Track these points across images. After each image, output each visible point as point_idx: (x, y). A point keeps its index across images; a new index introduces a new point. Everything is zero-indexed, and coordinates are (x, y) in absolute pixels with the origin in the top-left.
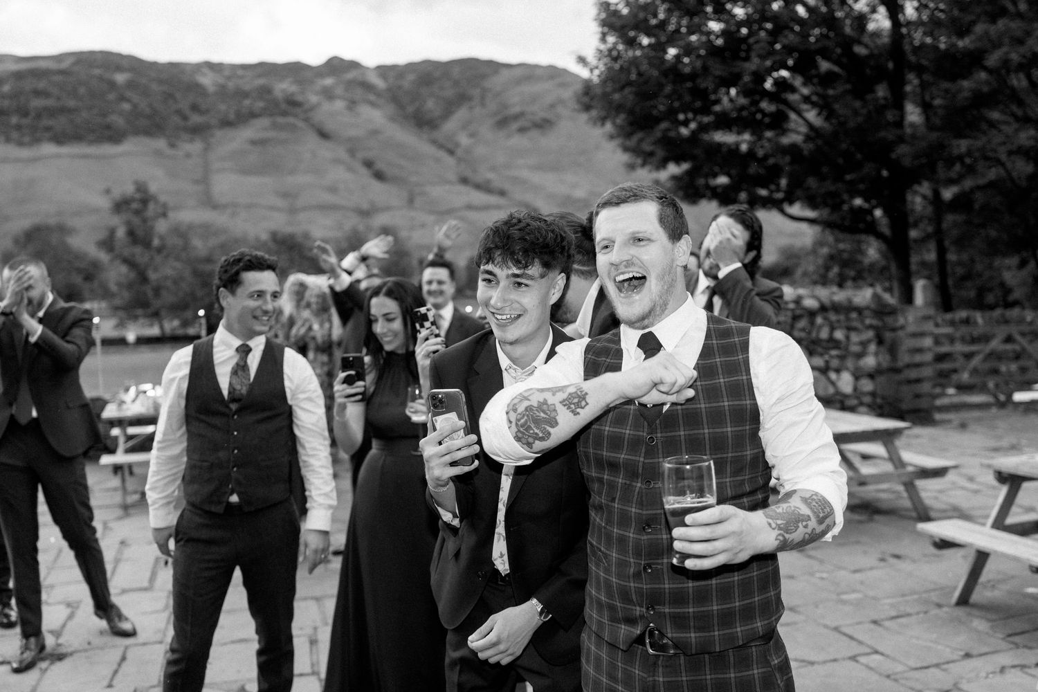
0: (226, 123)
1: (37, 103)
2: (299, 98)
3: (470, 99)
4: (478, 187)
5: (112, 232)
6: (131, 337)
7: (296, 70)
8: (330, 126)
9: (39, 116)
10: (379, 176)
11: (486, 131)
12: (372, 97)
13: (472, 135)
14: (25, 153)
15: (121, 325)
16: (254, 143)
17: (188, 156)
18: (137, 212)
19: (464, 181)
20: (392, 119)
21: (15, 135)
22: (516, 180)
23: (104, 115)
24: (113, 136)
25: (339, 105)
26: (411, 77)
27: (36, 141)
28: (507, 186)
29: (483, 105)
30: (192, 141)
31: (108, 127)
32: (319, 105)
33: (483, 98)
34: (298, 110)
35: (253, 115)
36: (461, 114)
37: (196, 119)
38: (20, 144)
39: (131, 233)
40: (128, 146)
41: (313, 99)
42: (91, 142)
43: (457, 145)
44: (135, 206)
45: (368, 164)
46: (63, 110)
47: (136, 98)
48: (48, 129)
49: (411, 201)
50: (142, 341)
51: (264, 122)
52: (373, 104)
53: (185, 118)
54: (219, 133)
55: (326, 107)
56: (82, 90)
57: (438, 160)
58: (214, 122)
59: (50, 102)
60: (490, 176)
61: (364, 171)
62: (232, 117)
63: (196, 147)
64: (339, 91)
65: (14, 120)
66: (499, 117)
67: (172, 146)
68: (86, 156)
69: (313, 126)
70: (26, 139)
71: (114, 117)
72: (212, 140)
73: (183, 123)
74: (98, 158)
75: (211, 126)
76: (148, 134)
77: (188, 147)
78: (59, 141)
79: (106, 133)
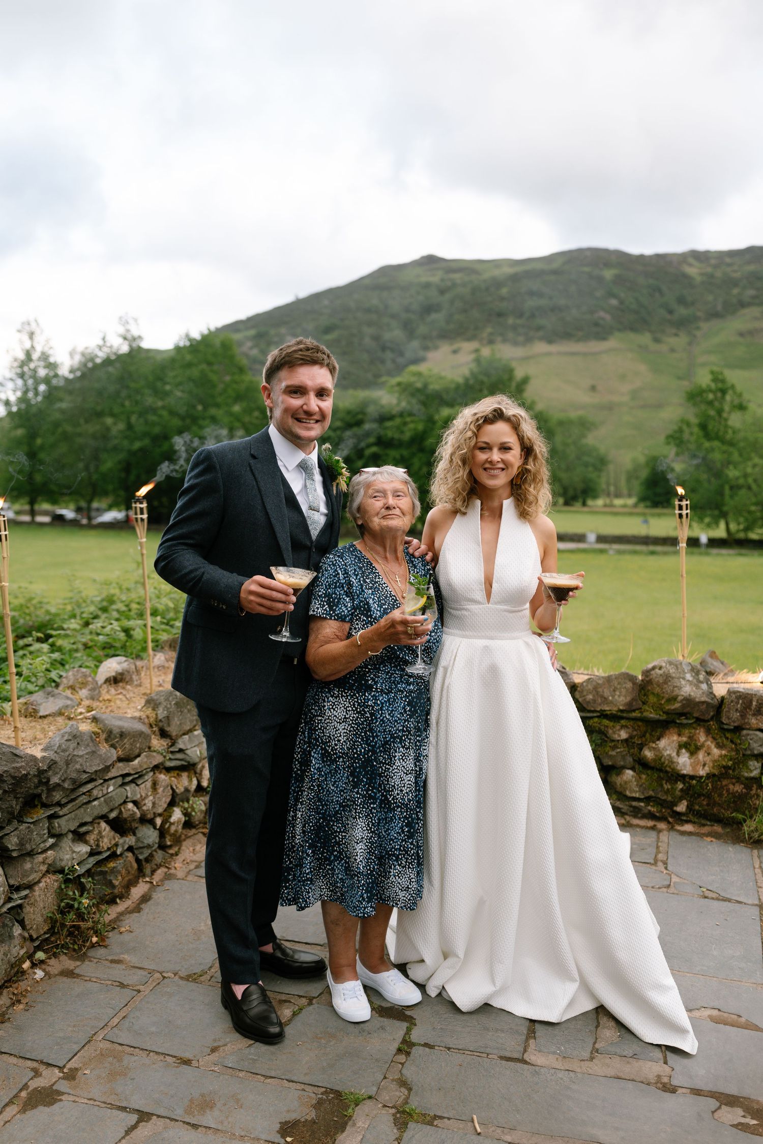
0: (714, 315)
1: (532, 303)
9: (533, 316)
14: (519, 352)
16: (741, 335)
17: (672, 350)
18: (710, 403)
21: (510, 335)
23: (593, 312)
24: (600, 332)
27: (529, 340)
30: (676, 335)
31: (596, 324)
35: (742, 305)
37: (682, 311)
38: (516, 344)
39: (705, 427)
40: (612, 343)
42: (579, 340)
46: (553, 309)
47: (622, 295)
48: (539, 328)
50: (714, 543)
51: (755, 311)
53: (671, 312)
54: (704, 326)
56: (573, 289)
58: (699, 314)
59: (543, 302)
62: (719, 308)
63: (680, 341)
65: (510, 321)
67: (657, 340)
68: (573, 354)
70: (521, 339)
71: (602, 314)
72: (698, 333)
73: (668, 317)
74: (585, 354)
75: (696, 319)
76: (633, 329)
77: (673, 341)
78: (550, 342)
79: (595, 329)
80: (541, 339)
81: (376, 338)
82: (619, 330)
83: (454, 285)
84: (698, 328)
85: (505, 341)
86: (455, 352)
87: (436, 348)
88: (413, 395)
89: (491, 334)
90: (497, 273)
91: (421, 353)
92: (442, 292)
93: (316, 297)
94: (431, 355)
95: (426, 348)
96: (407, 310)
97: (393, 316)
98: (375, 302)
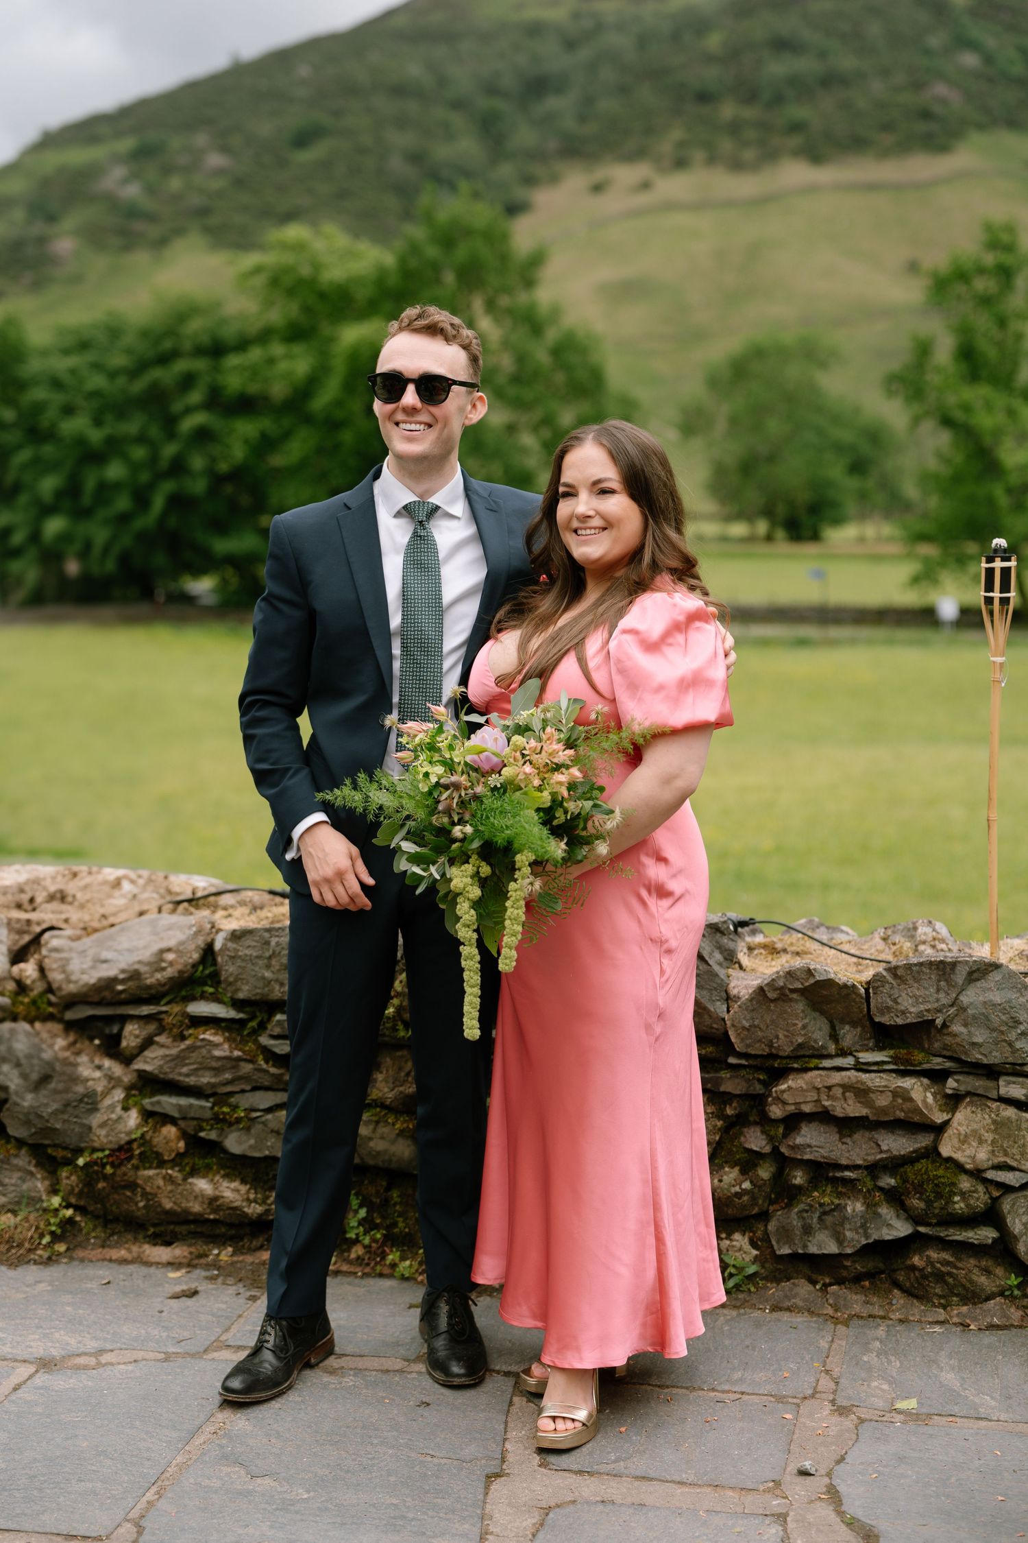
1: (778, 68)
5: (924, 350)
6: (948, 609)
9: (778, 100)
14: (745, 186)
15: (926, 576)
18: (986, 301)
21: (726, 145)
23: (918, 86)
24: (933, 132)
27: (770, 156)
31: (925, 115)
38: (737, 166)
39: (968, 355)
40: (963, 158)
42: (885, 154)
44: (982, 285)
46: (830, 80)
47: (992, 39)
48: (796, 127)
56: (874, 29)
59: (804, 65)
65: (728, 110)
68: (871, 187)
70: (749, 155)
71: (941, 89)
74: (897, 188)
78: (814, 155)
79: (921, 127)
80: (798, 152)
81: (416, 158)
82: (981, 127)
83: (600, 26)
85: (712, 159)
86: (598, 188)
87: (554, 179)
88: (291, 292)
89: (681, 145)
91: (519, 193)
92: (570, 44)
94: (542, 197)
95: (530, 181)
96: (492, 90)
97: (458, 105)
98: (414, 70)
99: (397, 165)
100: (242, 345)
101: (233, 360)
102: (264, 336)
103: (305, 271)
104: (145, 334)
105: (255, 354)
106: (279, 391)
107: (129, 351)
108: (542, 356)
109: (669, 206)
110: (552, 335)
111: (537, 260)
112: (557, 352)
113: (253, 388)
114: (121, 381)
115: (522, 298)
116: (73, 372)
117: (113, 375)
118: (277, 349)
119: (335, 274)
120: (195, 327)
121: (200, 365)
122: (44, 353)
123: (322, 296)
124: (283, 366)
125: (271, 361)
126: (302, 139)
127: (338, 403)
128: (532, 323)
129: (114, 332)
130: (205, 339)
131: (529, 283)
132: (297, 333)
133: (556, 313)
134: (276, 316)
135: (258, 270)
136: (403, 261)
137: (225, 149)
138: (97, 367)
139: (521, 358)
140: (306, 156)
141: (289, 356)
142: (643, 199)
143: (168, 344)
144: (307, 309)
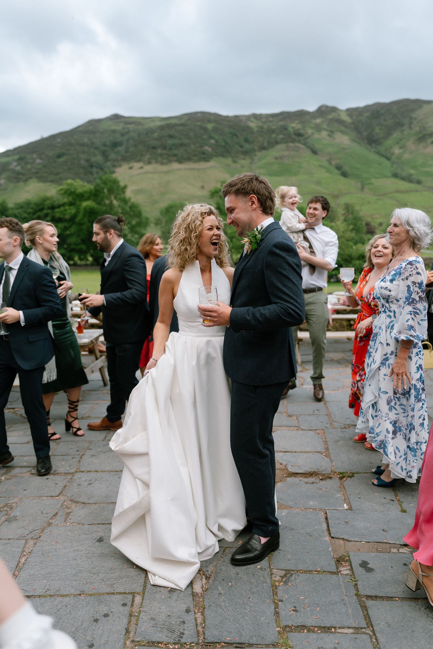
0: (263, 148)
1: (170, 142)
2: (302, 132)
3: (403, 125)
4: (403, 179)
7: (301, 115)
8: (318, 146)
9: (171, 149)
10: (344, 175)
11: (411, 144)
12: (343, 128)
13: (401, 148)
14: (164, 168)
16: (276, 158)
17: (242, 167)
19: (395, 175)
20: (354, 141)
21: (160, 159)
22: (428, 174)
23: (202, 147)
24: (205, 157)
25: (324, 134)
26: (367, 114)
27: (170, 162)
28: (422, 178)
29: (411, 128)
30: (244, 159)
31: (204, 153)
32: (313, 134)
33: (411, 123)
34: (301, 138)
35: (277, 143)
36: (396, 135)
37: (247, 146)
38: (162, 164)
40: (212, 163)
41: (310, 131)
42: (195, 162)
43: (393, 154)
45: (339, 168)
46: (181, 145)
47: (217, 137)
48: (175, 155)
49: (362, 189)
51: (282, 146)
52: (343, 132)
53: (242, 147)
54: (259, 154)
55: (316, 136)
56: (191, 134)
57: (380, 164)
58: (256, 148)
59: (176, 141)
60: (412, 172)
61: (337, 171)
62: (266, 144)
63: (246, 162)
64: (325, 126)
65: (159, 151)
66: (420, 135)
67: (234, 162)
68: (192, 169)
69: (308, 147)
70: (165, 161)
71: (206, 148)
72: (255, 158)
73: (241, 149)
74: (198, 169)
75: (254, 150)
76: (223, 156)
77: (243, 162)
78: (180, 162)
79: (203, 156)
80: (176, 161)
81: (87, 161)
82: (216, 156)
83: (129, 132)
84: (255, 155)
85: (156, 162)
86: (131, 168)
87: (120, 166)
88: (70, 195)
89: (149, 158)
90: (152, 125)
91: (113, 169)
92: (123, 135)
93: (53, 137)
94: (118, 170)
95: (115, 166)
96: (105, 145)
97: (96, 148)
98: (86, 140)
99: (83, 162)
100: (59, 206)
101: (57, 210)
102: (64, 205)
103: (73, 190)
104: (36, 204)
105: (62, 209)
106: (67, 217)
107: (32, 208)
108: (128, 209)
109: (147, 173)
110: (129, 204)
111: (125, 187)
112: (130, 208)
113: (62, 216)
114: (31, 215)
115: (122, 196)
116: (19, 213)
117: (29, 214)
118: (67, 208)
119: (80, 190)
120: (48, 202)
121: (49, 211)
122: (13, 209)
123: (77, 195)
124: (69, 211)
125: (66, 210)
126: (59, 156)
127: (82, 219)
128: (125, 201)
129: (28, 203)
130: (50, 205)
131: (124, 193)
132: (71, 204)
133: (130, 198)
134: (66, 200)
135: (61, 190)
136: (95, 187)
137: (41, 159)
138: (25, 212)
139: (123, 209)
140: (61, 160)
141: (69, 209)
142: (141, 171)
143: (41, 206)
144: (74, 199)
